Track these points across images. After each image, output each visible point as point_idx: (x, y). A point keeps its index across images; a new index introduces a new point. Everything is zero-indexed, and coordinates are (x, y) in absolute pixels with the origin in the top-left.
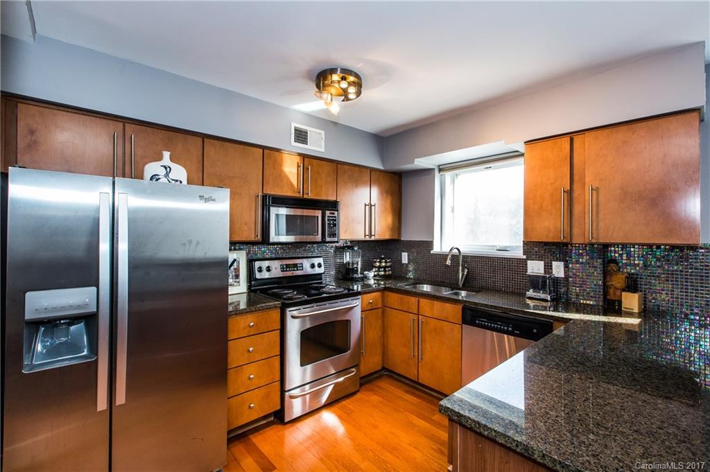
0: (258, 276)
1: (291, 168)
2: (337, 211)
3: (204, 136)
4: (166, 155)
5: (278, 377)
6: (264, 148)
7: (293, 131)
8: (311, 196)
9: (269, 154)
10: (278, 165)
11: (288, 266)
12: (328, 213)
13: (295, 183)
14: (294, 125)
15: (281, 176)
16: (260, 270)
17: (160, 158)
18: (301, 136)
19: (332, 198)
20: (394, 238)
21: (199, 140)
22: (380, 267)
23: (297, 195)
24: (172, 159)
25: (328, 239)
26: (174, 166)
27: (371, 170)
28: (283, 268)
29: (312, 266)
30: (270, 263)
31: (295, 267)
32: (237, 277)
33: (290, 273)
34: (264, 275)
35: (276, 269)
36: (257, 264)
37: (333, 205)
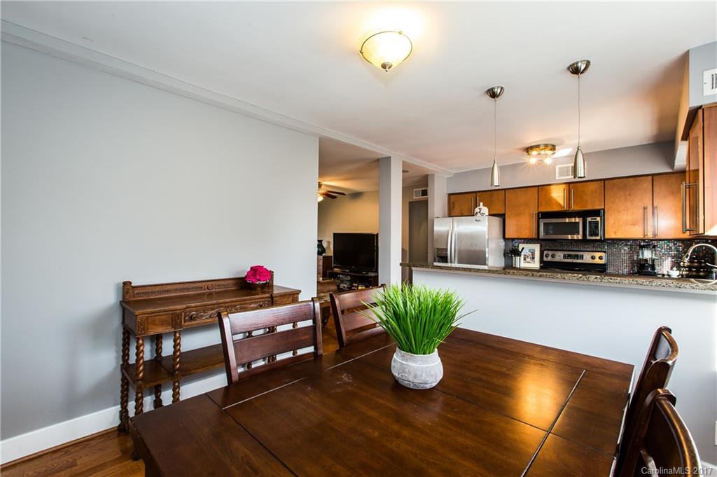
0: (545, 259)
1: (557, 194)
2: (601, 216)
3: (506, 190)
4: (481, 204)
6: (538, 186)
7: (557, 171)
8: (574, 208)
9: (542, 189)
10: (548, 193)
11: (569, 255)
12: (589, 219)
13: (563, 204)
14: (557, 167)
15: (550, 200)
16: (548, 256)
17: (479, 205)
19: (599, 207)
21: (503, 192)
23: (563, 209)
24: (484, 205)
25: (591, 238)
26: (483, 208)
27: (653, 175)
28: (565, 257)
29: (593, 258)
30: (555, 253)
31: (577, 257)
32: (533, 258)
33: (569, 261)
34: (549, 259)
35: (559, 257)
36: (545, 252)
37: (596, 213)
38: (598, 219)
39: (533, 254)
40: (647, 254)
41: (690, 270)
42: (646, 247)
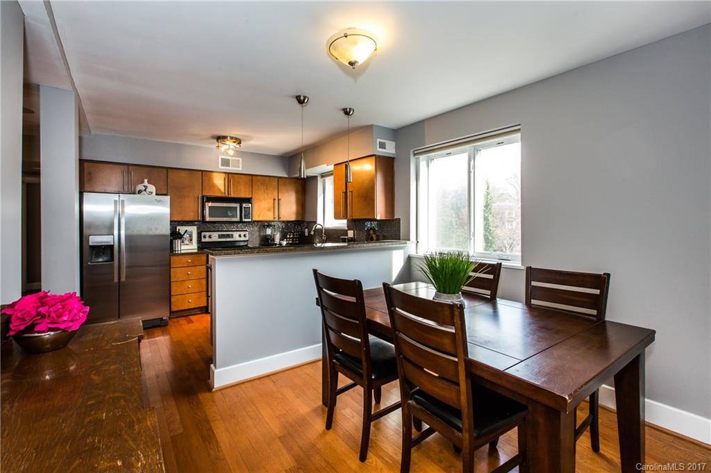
0: (203, 240)
1: (219, 181)
2: (251, 203)
3: (167, 168)
4: (146, 180)
5: (205, 289)
6: (202, 171)
7: (220, 160)
8: (233, 195)
9: (205, 174)
10: (210, 179)
11: (223, 235)
12: (244, 205)
13: (223, 190)
14: (220, 157)
15: (213, 186)
16: (205, 237)
17: (143, 182)
18: (226, 162)
19: (248, 196)
20: (300, 219)
21: (165, 170)
22: (289, 238)
23: (224, 195)
24: (148, 182)
25: (244, 220)
26: (149, 186)
27: (279, 178)
28: (220, 236)
29: (240, 236)
30: (211, 233)
31: (228, 236)
32: (191, 240)
33: (224, 240)
34: (207, 240)
35: (215, 237)
36: (203, 234)
37: (249, 200)
38: (250, 205)
39: (191, 236)
40: (269, 231)
41: (293, 240)
42: (269, 226)
